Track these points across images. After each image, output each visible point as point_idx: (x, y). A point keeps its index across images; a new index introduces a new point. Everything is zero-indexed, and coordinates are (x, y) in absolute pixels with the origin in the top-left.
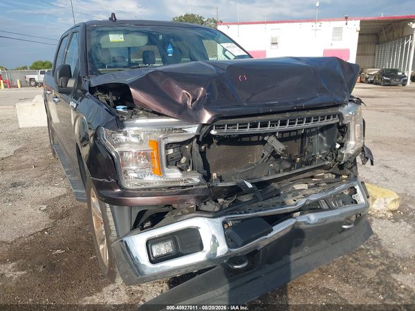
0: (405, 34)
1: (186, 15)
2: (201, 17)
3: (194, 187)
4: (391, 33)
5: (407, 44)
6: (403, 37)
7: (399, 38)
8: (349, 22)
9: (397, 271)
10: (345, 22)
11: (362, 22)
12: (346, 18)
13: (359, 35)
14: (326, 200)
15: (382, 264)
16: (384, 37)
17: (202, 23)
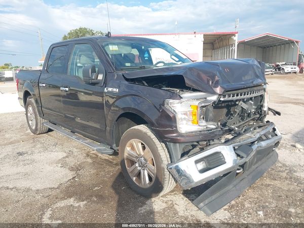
0: (230, 43)
1: (80, 29)
2: (91, 30)
3: (213, 131)
4: (222, 43)
5: (232, 49)
6: (229, 45)
7: (226, 45)
8: (197, 35)
9: (295, 172)
10: (194, 35)
11: (204, 35)
12: (195, 33)
13: (204, 43)
14: (265, 135)
15: (286, 170)
16: (217, 45)
17: (93, 34)
